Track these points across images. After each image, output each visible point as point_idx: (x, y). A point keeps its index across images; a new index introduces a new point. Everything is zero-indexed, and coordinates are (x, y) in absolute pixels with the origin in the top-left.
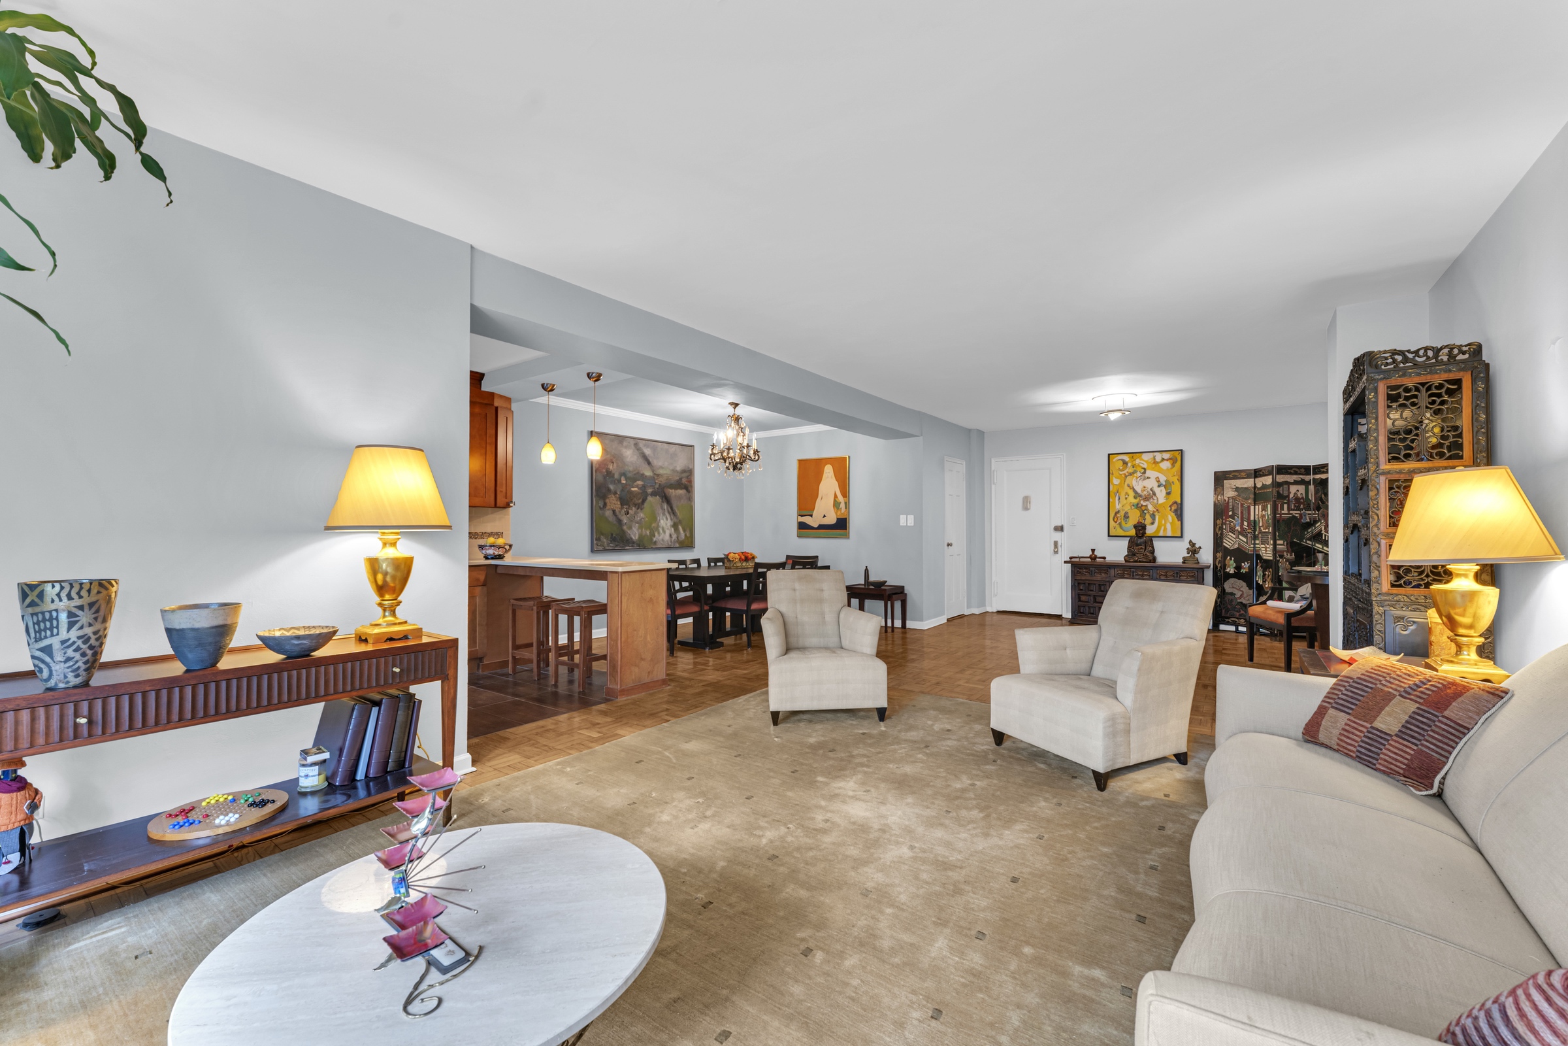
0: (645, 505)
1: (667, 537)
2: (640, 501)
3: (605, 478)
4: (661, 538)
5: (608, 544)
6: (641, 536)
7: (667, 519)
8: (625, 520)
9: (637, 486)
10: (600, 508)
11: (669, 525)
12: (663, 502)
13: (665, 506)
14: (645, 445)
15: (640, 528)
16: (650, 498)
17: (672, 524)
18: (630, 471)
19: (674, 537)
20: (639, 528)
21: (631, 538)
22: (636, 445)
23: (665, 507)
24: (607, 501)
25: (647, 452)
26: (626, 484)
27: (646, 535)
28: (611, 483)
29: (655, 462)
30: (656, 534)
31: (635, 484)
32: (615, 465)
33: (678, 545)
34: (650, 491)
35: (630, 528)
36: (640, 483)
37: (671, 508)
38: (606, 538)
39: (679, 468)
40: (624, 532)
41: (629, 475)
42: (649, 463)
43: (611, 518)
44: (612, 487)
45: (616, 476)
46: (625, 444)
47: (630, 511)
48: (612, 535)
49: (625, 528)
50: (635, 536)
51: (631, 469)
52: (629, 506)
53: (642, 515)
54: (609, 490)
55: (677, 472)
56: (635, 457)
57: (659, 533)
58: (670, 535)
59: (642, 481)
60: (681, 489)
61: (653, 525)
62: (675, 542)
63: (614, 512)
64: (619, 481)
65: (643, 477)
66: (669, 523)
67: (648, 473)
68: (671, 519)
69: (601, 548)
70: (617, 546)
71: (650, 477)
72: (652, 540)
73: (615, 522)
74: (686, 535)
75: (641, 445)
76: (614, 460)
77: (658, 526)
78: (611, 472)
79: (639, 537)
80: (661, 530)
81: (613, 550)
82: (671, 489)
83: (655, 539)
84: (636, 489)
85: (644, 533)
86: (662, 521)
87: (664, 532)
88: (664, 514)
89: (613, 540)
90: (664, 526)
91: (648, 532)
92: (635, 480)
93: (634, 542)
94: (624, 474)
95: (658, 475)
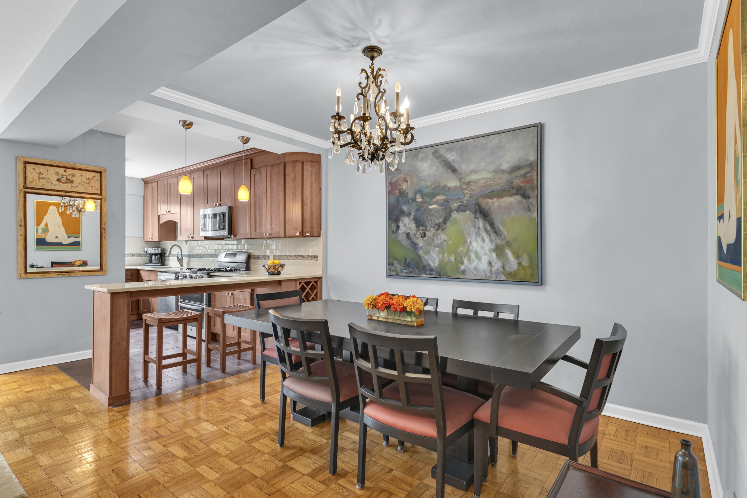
0: (448, 224)
1: (483, 265)
2: (440, 220)
3: (397, 200)
4: (473, 265)
5: (402, 270)
6: (441, 262)
7: (483, 240)
8: (421, 243)
9: (437, 203)
10: (393, 232)
11: (487, 248)
12: (476, 218)
13: (481, 223)
14: (448, 150)
15: (442, 252)
16: (455, 215)
17: (493, 247)
18: (427, 187)
19: (497, 265)
20: (439, 252)
21: (429, 265)
22: (435, 153)
23: (481, 225)
24: (401, 224)
25: (451, 157)
26: (422, 202)
27: (449, 262)
28: (405, 204)
29: (463, 168)
30: (465, 260)
31: (434, 200)
32: (409, 183)
33: (504, 278)
34: (455, 205)
35: (428, 253)
36: (440, 198)
37: (492, 225)
38: (400, 263)
39: (505, 166)
40: (419, 257)
41: (426, 191)
42: (454, 170)
43: (405, 242)
44: (405, 208)
45: (410, 195)
46: (421, 156)
47: (427, 233)
48: (406, 260)
49: (421, 252)
50: (434, 263)
51: (428, 183)
52: (426, 227)
53: (443, 237)
54: (402, 213)
55: (503, 172)
56: (435, 168)
57: (469, 260)
58: (490, 263)
59: (444, 194)
60: (512, 195)
61: (461, 249)
62: (497, 273)
63: (408, 235)
64: (414, 200)
65: (444, 189)
66: (488, 245)
67: (453, 183)
68: (491, 241)
69: (394, 273)
70: (411, 272)
71: (456, 188)
72: (458, 268)
73: (409, 246)
74: (520, 264)
75: (442, 150)
76: (408, 178)
77: (468, 250)
78: (404, 192)
79: (440, 264)
80: (473, 256)
81: (407, 277)
82: (491, 197)
83: (462, 268)
84: (436, 206)
85: (446, 259)
86: (474, 244)
87: (479, 258)
88: (478, 234)
89: (407, 265)
90: (479, 250)
91: (452, 258)
92: (433, 195)
93: (432, 270)
94: (420, 191)
95: (468, 183)
